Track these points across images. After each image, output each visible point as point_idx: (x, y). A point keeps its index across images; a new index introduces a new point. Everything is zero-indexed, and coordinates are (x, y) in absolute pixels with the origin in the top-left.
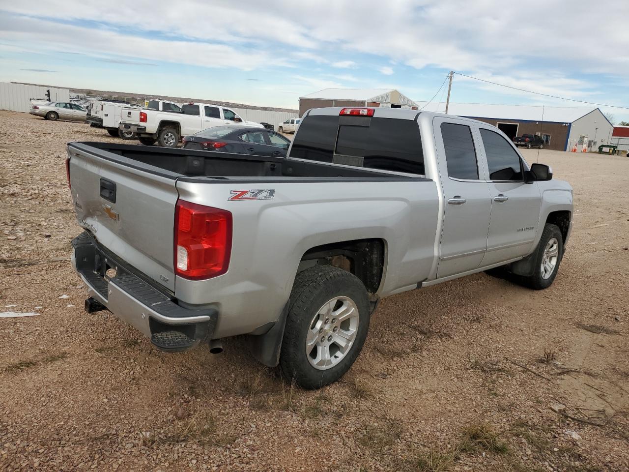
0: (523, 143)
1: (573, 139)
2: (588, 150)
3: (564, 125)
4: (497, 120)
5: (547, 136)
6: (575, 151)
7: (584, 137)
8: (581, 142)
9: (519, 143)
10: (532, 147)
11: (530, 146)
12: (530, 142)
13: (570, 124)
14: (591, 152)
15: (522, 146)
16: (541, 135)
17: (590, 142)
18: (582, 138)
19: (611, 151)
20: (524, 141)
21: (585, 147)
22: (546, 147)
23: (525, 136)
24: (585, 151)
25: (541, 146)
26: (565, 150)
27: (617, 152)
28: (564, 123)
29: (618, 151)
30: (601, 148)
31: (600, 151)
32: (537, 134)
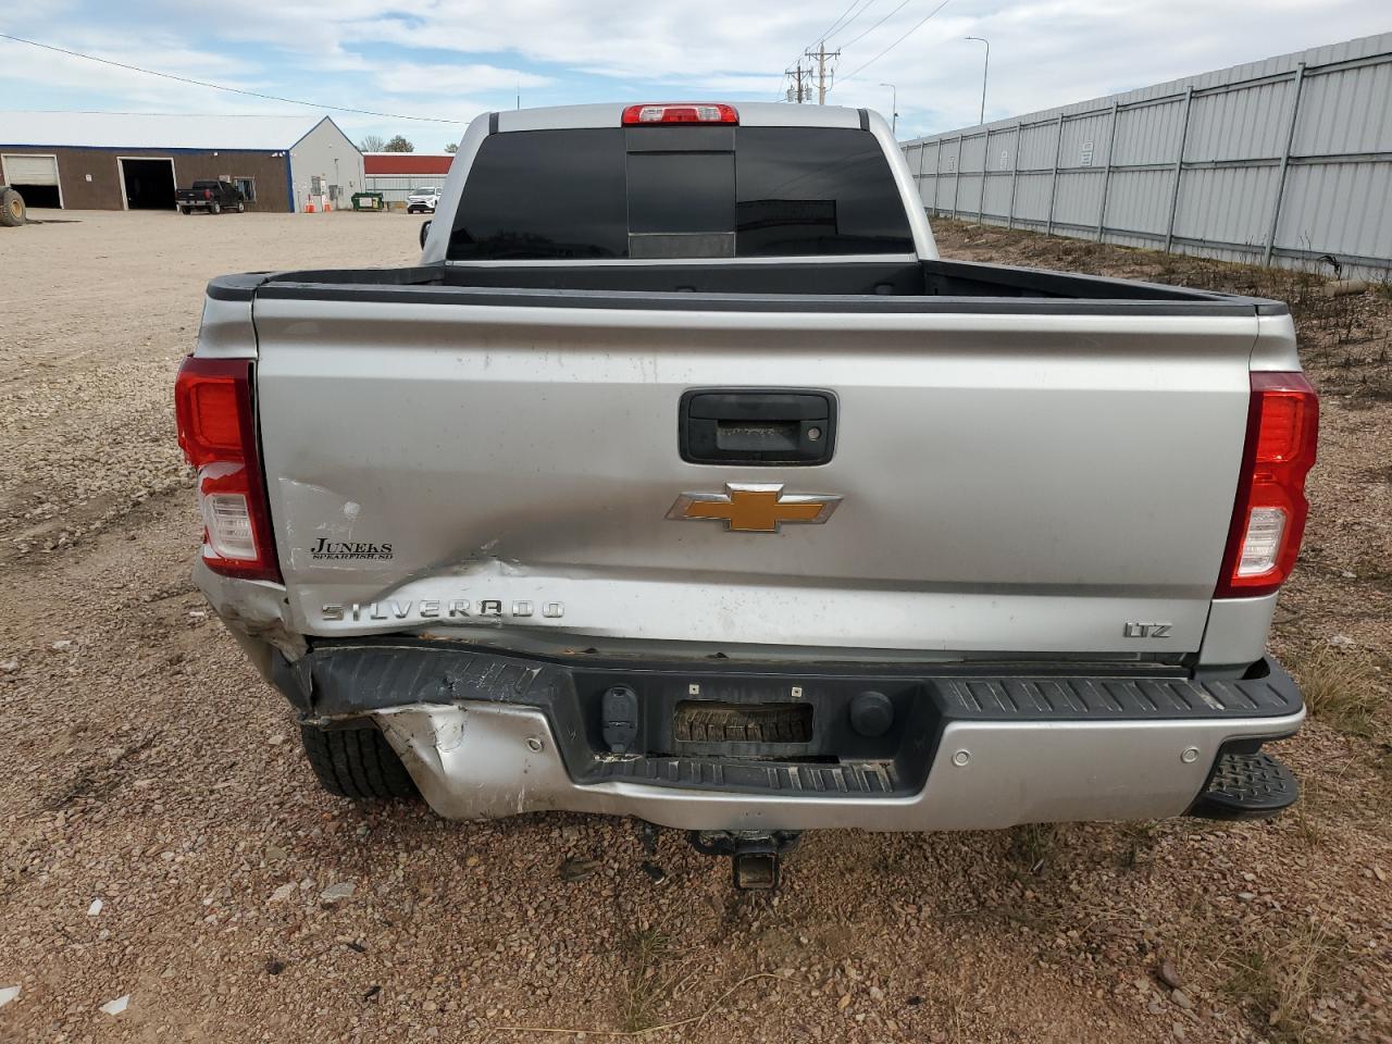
0: (203, 203)
1: (301, 187)
2: (333, 205)
3: (276, 154)
4: (116, 152)
5: (247, 183)
6: (311, 210)
7: (318, 179)
8: (317, 191)
9: (192, 203)
10: (224, 210)
11: (218, 208)
12: (217, 198)
13: (287, 151)
14: (338, 209)
15: (200, 209)
16: (233, 180)
17: (332, 188)
18: (316, 180)
19: (376, 205)
20: (203, 197)
21: (325, 199)
22: (251, 207)
23: (197, 187)
24: (327, 208)
25: (241, 206)
26: (293, 211)
27: (385, 206)
28: (274, 151)
29: (388, 203)
30: (356, 198)
31: (357, 207)
32: (222, 178)
